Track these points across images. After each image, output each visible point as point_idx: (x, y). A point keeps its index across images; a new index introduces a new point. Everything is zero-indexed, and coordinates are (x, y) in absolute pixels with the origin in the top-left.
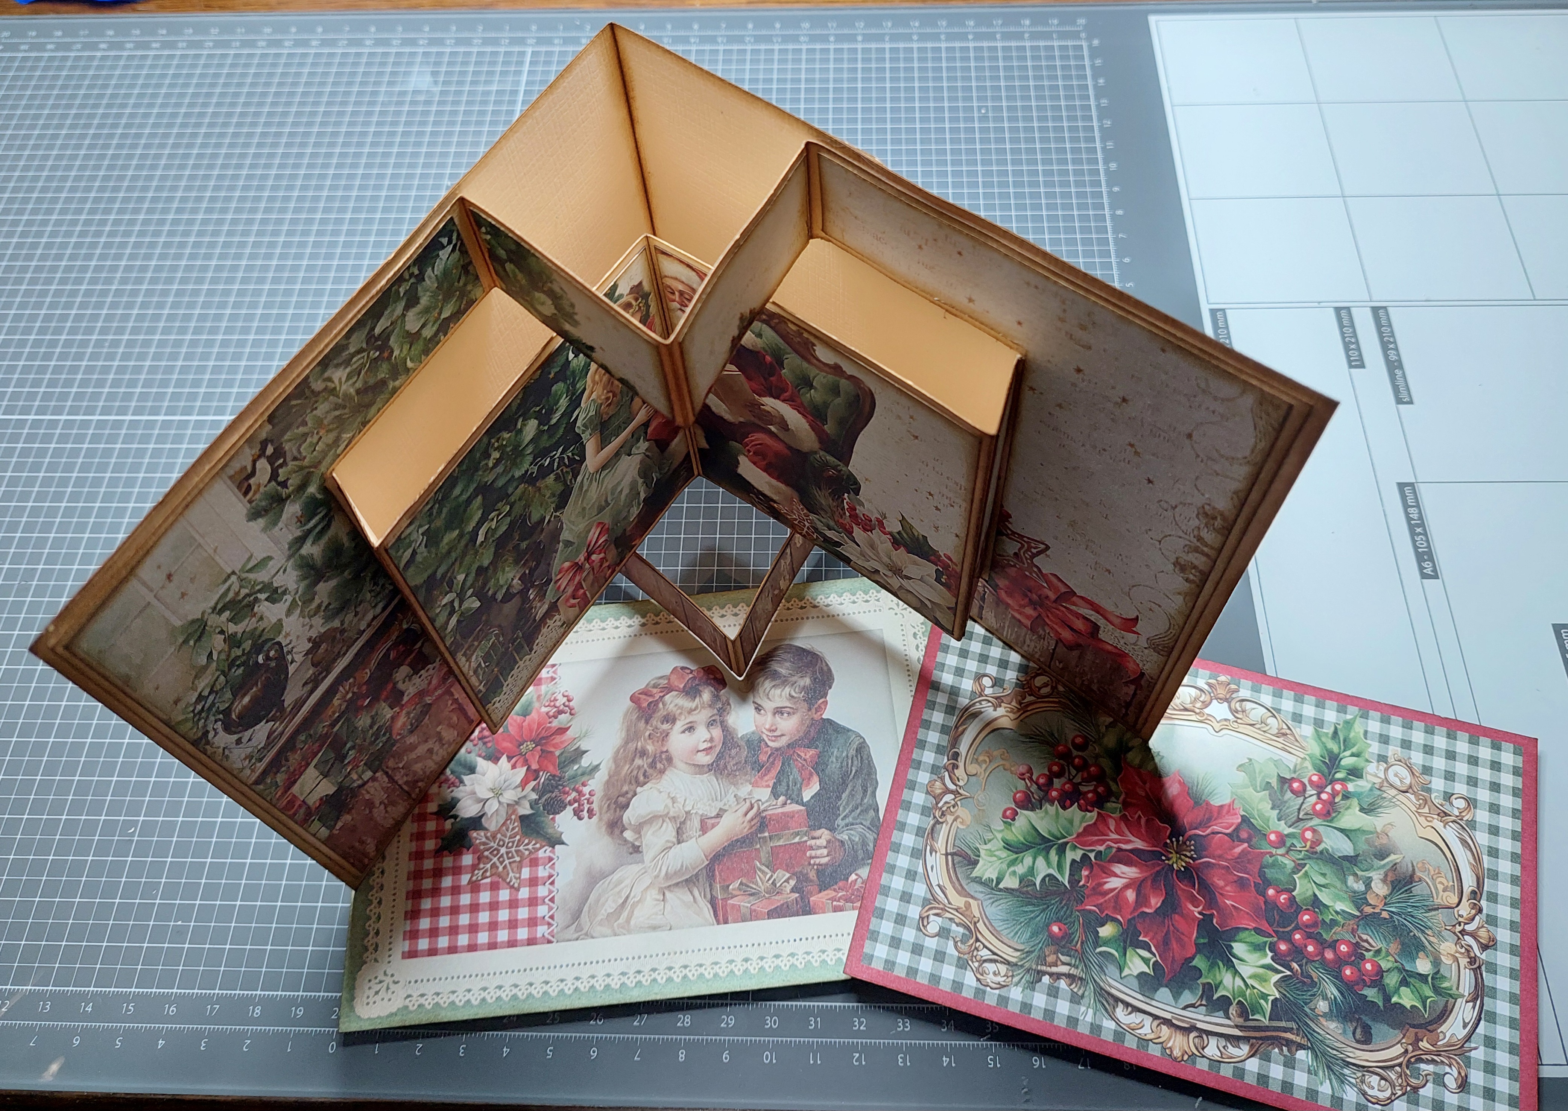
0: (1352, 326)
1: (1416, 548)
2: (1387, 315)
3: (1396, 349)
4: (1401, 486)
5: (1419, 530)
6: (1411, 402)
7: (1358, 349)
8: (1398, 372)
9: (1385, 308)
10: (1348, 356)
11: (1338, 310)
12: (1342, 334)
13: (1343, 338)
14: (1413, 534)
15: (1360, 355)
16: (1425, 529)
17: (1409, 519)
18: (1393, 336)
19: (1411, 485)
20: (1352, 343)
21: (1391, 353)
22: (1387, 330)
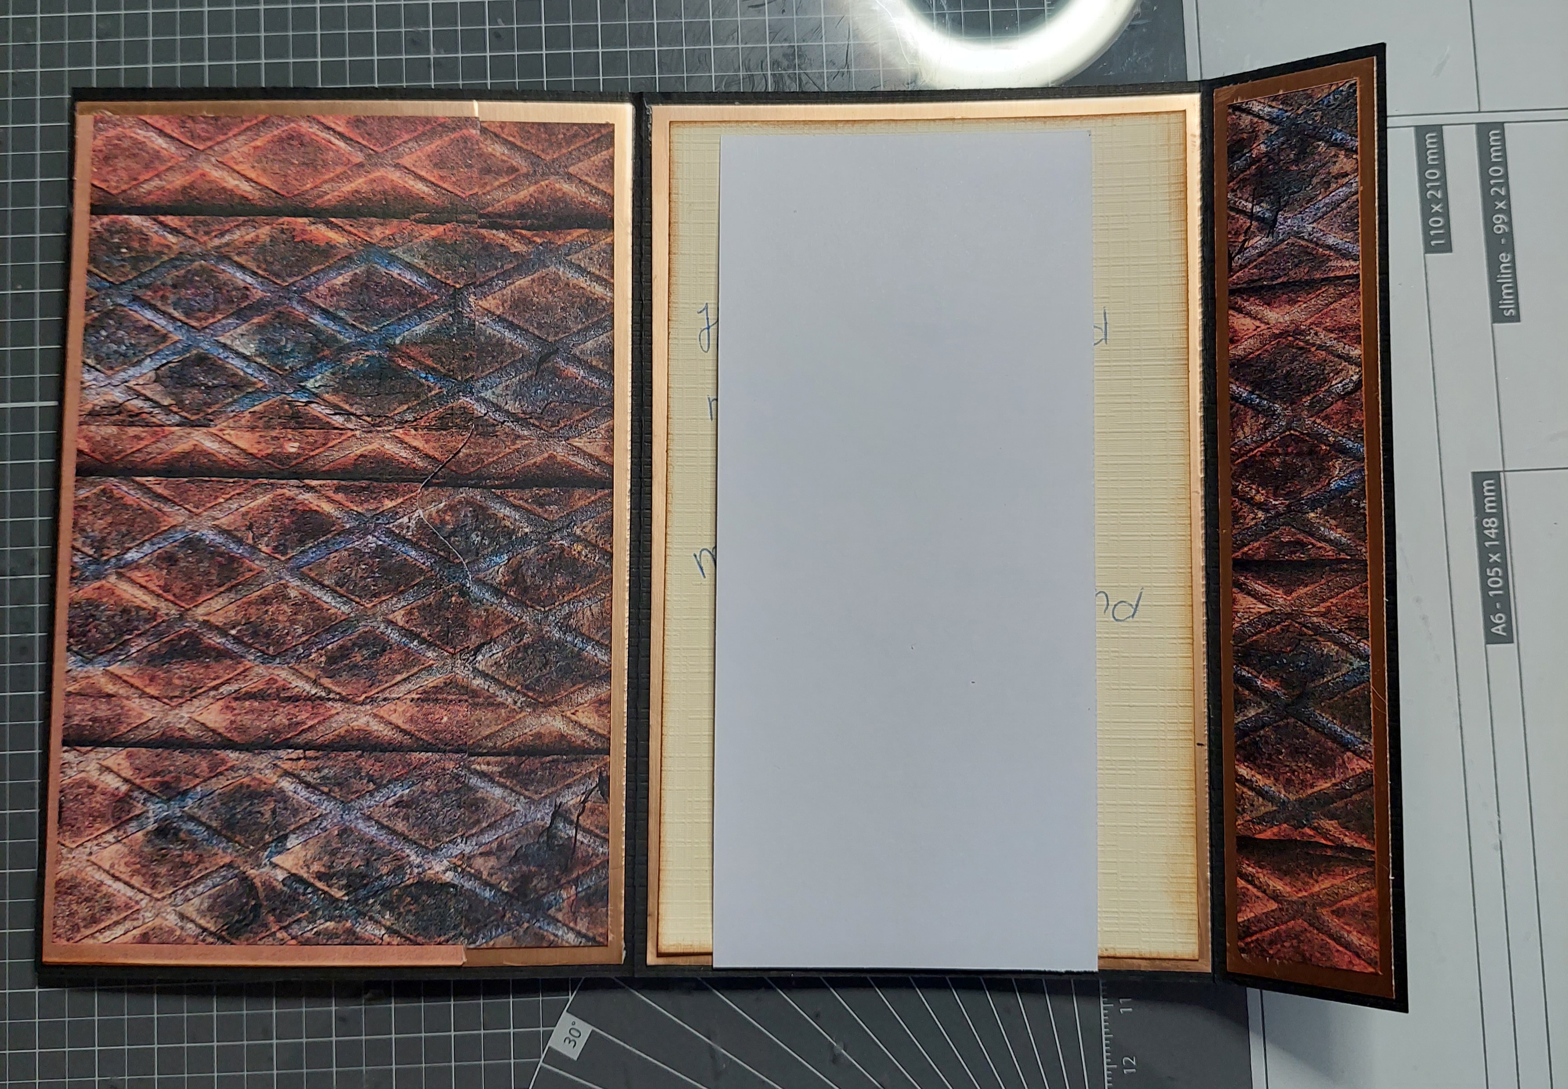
0: (1442, 167)
1: (1485, 588)
2: (1503, 140)
3: (1508, 212)
4: (1478, 478)
5: (1495, 558)
6: (1516, 318)
7: (1446, 214)
8: (1504, 257)
9: (1501, 125)
10: (1426, 228)
11: (1421, 132)
12: (1423, 181)
13: (1423, 190)
14: (1484, 564)
15: (1447, 226)
16: (1504, 557)
17: (1482, 537)
18: (1506, 184)
19: (1495, 476)
20: (1437, 201)
21: (1498, 219)
22: (1499, 171)
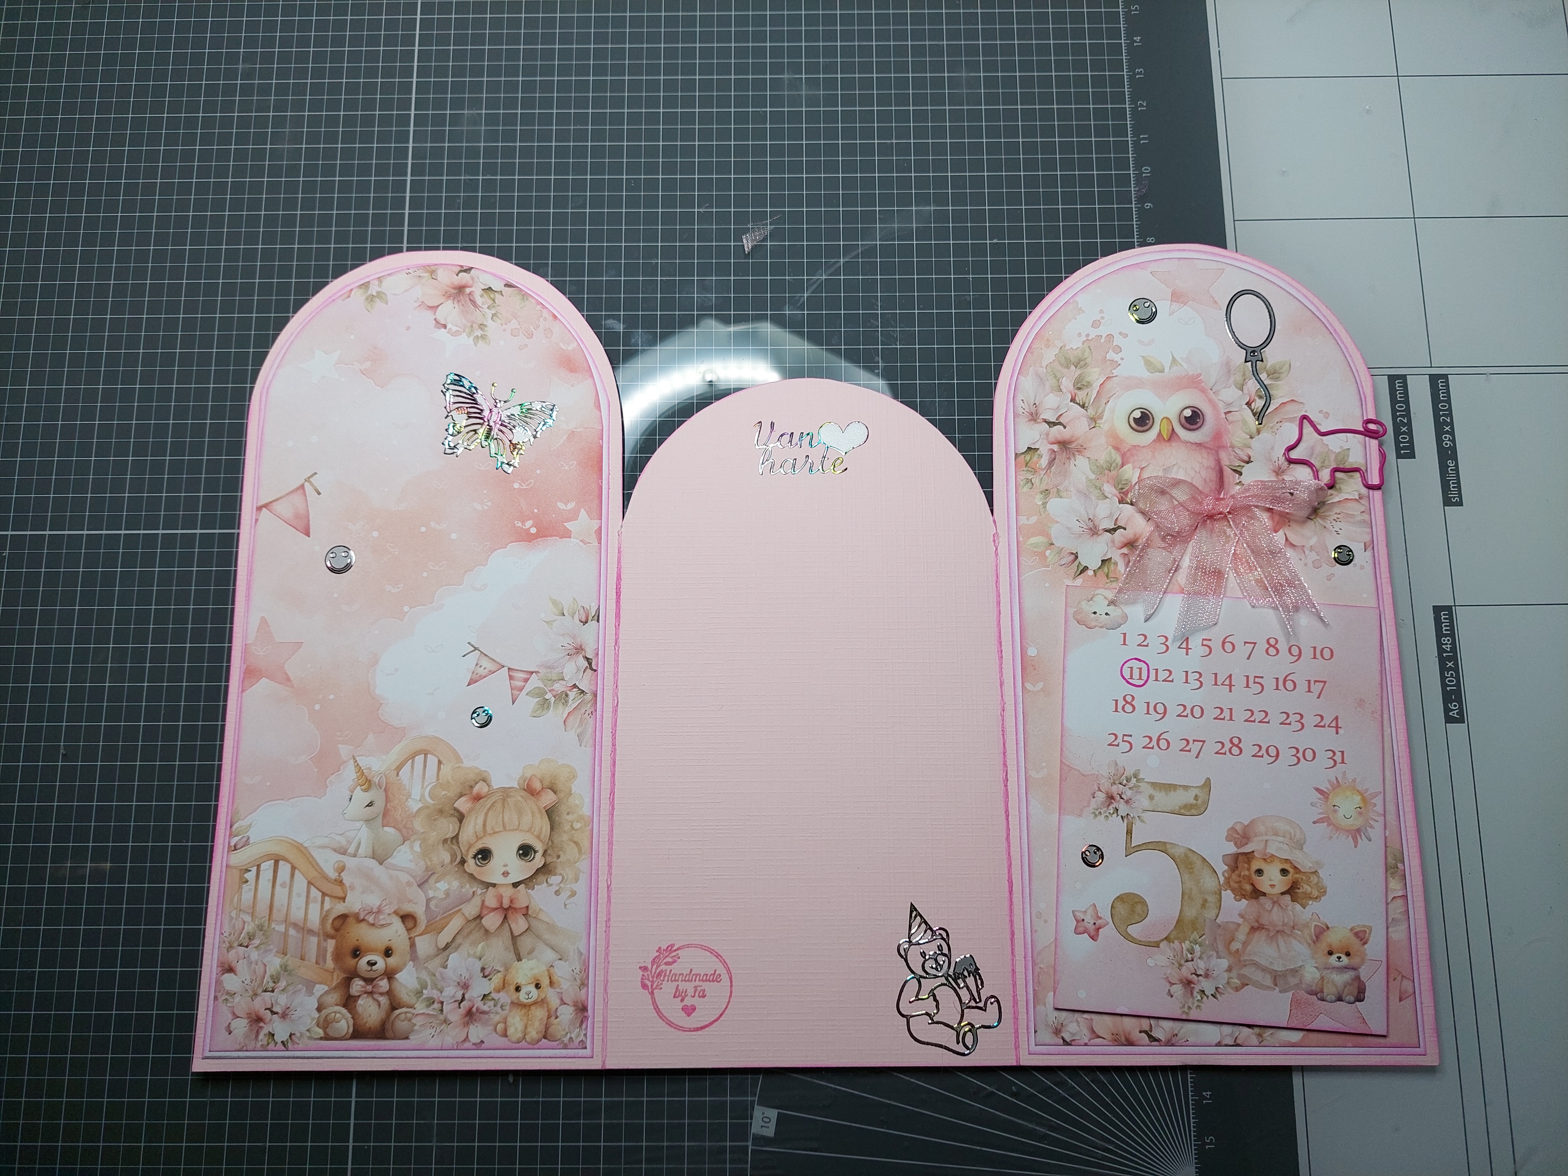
0: (1407, 402)
1: (1444, 685)
2: (1447, 386)
3: (1452, 433)
4: (1437, 610)
5: (1450, 665)
6: (1460, 504)
7: (1410, 433)
8: (1450, 464)
9: (1445, 377)
10: (1398, 443)
11: (1392, 379)
12: (1394, 411)
13: (1395, 417)
14: (1443, 668)
15: (1411, 441)
16: (1456, 664)
17: (1440, 651)
18: (1450, 415)
19: (1449, 609)
20: (1404, 425)
21: (1446, 438)
22: (1446, 406)
